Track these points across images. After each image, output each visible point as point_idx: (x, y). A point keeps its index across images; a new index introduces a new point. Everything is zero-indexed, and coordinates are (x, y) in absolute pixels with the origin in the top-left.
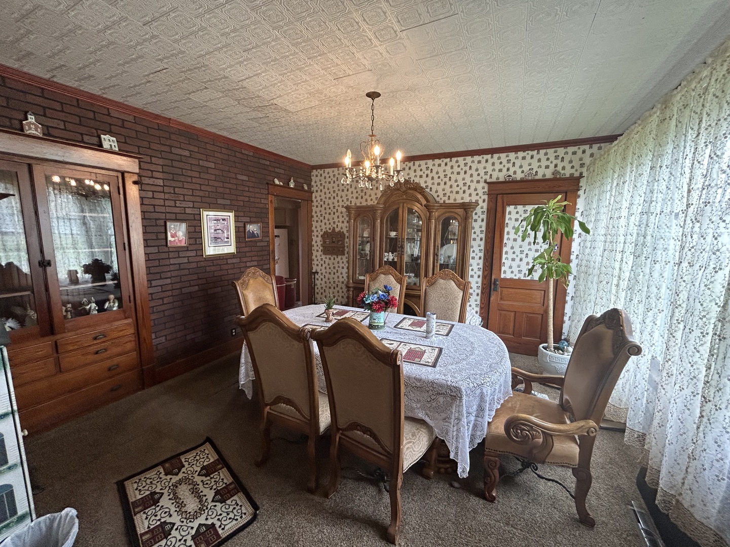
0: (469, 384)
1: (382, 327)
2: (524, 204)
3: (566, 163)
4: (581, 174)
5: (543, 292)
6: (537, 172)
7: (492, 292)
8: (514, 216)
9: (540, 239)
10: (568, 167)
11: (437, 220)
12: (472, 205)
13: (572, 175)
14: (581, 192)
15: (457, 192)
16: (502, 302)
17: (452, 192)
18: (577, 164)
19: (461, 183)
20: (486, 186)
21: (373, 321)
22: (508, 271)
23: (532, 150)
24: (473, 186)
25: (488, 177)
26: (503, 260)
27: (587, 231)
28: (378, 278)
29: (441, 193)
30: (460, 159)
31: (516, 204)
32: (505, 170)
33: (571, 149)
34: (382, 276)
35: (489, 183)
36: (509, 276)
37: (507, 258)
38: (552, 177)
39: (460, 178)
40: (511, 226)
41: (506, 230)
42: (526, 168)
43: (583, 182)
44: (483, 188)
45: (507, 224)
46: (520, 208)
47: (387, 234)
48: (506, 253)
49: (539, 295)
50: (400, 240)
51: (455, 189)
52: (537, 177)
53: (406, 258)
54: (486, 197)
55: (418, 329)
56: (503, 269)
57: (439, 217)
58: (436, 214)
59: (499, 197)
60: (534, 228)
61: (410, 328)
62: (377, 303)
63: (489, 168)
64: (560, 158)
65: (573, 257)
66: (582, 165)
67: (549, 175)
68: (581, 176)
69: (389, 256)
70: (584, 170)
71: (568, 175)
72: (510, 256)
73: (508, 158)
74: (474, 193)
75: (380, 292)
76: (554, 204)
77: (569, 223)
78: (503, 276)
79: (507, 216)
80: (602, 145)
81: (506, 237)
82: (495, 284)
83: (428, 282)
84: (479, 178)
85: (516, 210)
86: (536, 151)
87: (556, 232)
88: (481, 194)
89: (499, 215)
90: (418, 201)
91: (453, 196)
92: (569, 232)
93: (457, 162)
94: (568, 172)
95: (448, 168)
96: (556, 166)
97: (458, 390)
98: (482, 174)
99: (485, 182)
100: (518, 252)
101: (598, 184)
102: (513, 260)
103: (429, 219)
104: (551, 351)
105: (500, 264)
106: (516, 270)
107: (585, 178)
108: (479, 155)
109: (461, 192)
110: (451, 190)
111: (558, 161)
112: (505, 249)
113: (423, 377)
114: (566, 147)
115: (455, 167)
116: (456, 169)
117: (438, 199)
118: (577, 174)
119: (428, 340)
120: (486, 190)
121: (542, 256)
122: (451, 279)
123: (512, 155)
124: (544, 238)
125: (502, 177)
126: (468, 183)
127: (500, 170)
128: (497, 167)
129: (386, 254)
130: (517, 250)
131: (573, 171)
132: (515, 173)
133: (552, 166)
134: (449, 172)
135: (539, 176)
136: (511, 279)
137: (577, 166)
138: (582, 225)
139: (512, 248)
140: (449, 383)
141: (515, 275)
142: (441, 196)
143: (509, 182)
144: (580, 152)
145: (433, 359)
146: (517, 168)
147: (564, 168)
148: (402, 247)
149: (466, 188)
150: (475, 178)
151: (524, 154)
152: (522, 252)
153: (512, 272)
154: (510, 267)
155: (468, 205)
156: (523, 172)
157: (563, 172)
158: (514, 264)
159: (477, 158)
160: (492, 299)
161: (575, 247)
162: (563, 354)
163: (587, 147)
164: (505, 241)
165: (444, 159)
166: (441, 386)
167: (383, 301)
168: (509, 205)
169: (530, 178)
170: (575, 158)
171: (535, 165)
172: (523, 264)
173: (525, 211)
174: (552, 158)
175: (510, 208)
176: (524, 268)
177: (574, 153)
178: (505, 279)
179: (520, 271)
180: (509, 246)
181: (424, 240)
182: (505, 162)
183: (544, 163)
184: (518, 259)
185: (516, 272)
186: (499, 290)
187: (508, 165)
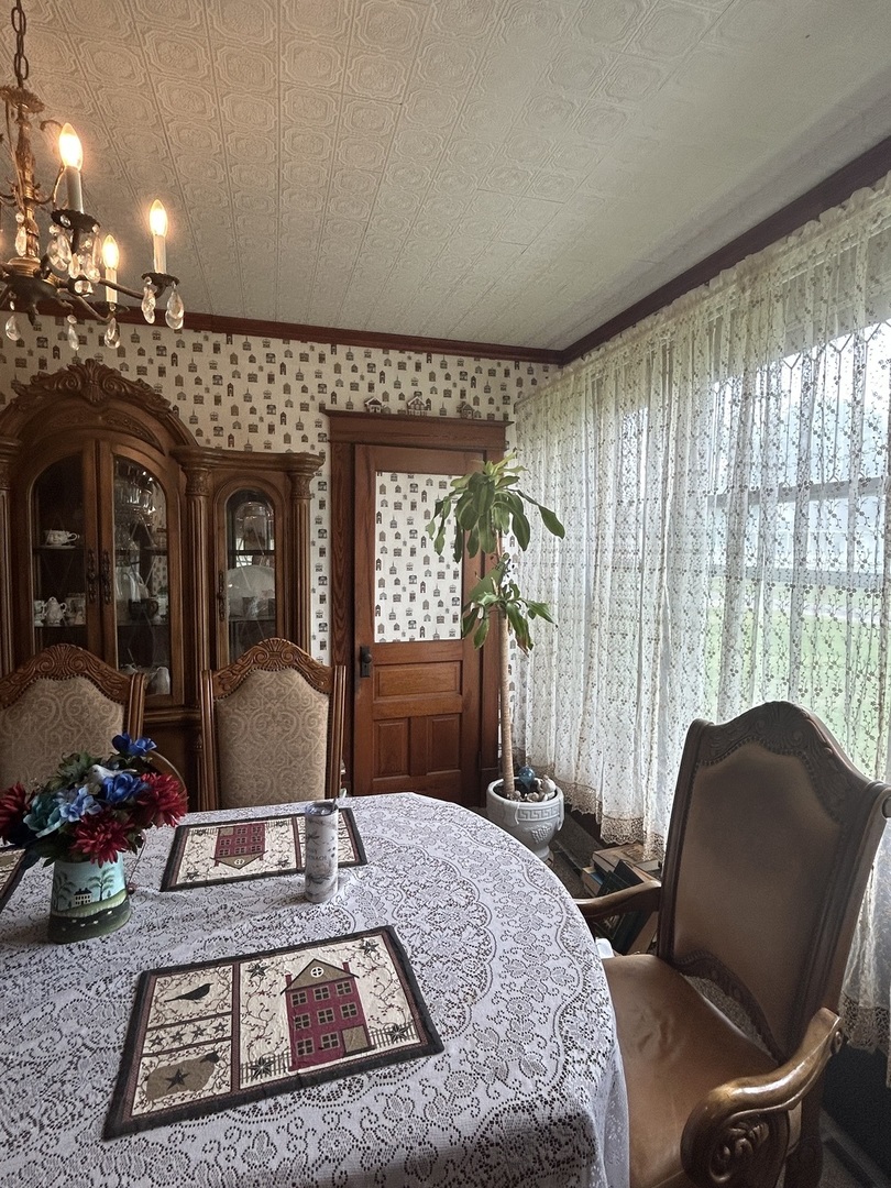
0: (588, 1074)
1: (120, 911)
2: (410, 472)
3: (479, 391)
4: (506, 416)
5: (458, 665)
6: (428, 401)
7: (358, 681)
8: (392, 497)
10: (484, 399)
11: (212, 498)
12: (305, 462)
13: (491, 416)
14: (508, 454)
15: (253, 428)
16: (381, 701)
17: (237, 425)
18: (497, 394)
19: (260, 404)
20: (324, 420)
21: (75, 901)
22: (389, 626)
23: (417, 352)
24: (294, 414)
25: (327, 399)
26: (377, 602)
27: (557, 529)
28: (29, 695)
29: (207, 427)
30: (256, 342)
31: (394, 470)
32: (363, 386)
33: (486, 364)
34: (49, 683)
35: (329, 414)
36: (389, 636)
37: (383, 596)
38: (457, 415)
39: (257, 390)
40: (386, 520)
41: (378, 528)
42: (408, 391)
43: (511, 434)
44: (318, 425)
45: (379, 514)
46: (402, 479)
47: (44, 538)
48: (382, 583)
49: (451, 673)
50: (95, 556)
51: (246, 419)
52: (429, 413)
53: (116, 617)
54: (325, 447)
55: (255, 867)
56: (377, 621)
57: (217, 488)
58: (206, 480)
59: (359, 449)
61: (224, 871)
62: (91, 823)
63: (330, 379)
64: (469, 378)
66: (506, 399)
67: (452, 413)
68: (506, 422)
69: (51, 611)
70: (510, 409)
71: (484, 417)
72: (391, 590)
73: (369, 361)
74: (296, 436)
75: (102, 772)
78: (377, 638)
79: (379, 498)
80: (534, 365)
81: (378, 544)
82: (363, 658)
83: (220, 683)
84: (306, 398)
85: (395, 484)
86: (425, 354)
88: (313, 439)
89: (360, 493)
90: (149, 439)
91: (242, 436)
93: (247, 347)
94: (484, 409)
95: (222, 359)
96: (463, 394)
98: (313, 389)
99: (322, 408)
100: (405, 581)
102: (397, 598)
103: (190, 494)
104: (515, 798)
105: (372, 611)
106: (402, 621)
107: (513, 426)
108: (304, 341)
109: (263, 428)
110: (234, 419)
111: (467, 386)
112: (378, 575)
113: (439, 1139)
114: (477, 358)
115: (243, 361)
116: (246, 367)
117: (201, 441)
118: (499, 417)
119: (323, 907)
120: (324, 429)
122: (290, 665)
123: (377, 355)
125: (358, 401)
126: (280, 409)
127: (354, 387)
128: (348, 377)
129: (38, 605)
130: (404, 575)
131: (492, 409)
132: (386, 396)
133: (456, 393)
134: (225, 370)
135: (435, 412)
136: (396, 643)
137: (498, 402)
138: (549, 518)
139: (393, 571)
140: (542, 1113)
141: (404, 634)
142: (208, 433)
143: (375, 416)
144: (500, 373)
145: (400, 999)
146: (388, 386)
147: (476, 401)
148: (104, 580)
149: (276, 419)
150: (297, 397)
151: (403, 357)
152: (412, 579)
153: (396, 627)
154: (392, 616)
155: (300, 462)
156: (401, 397)
157: (475, 408)
158: (400, 608)
159: (297, 347)
160: (358, 697)
162: (540, 800)
163: (509, 364)
164: (378, 556)
165: (209, 333)
166: (516, 1141)
167: (122, 806)
168: (380, 471)
169: (417, 413)
170: (494, 383)
171: (425, 386)
172: (417, 606)
173: (414, 487)
174: (455, 377)
175: (382, 479)
176: (418, 614)
177: (492, 373)
178: (384, 645)
179: (412, 624)
180: (386, 566)
181: (177, 554)
182: (363, 369)
183: (441, 384)
184: (405, 597)
185: (404, 626)
186: (373, 672)
187: (370, 377)
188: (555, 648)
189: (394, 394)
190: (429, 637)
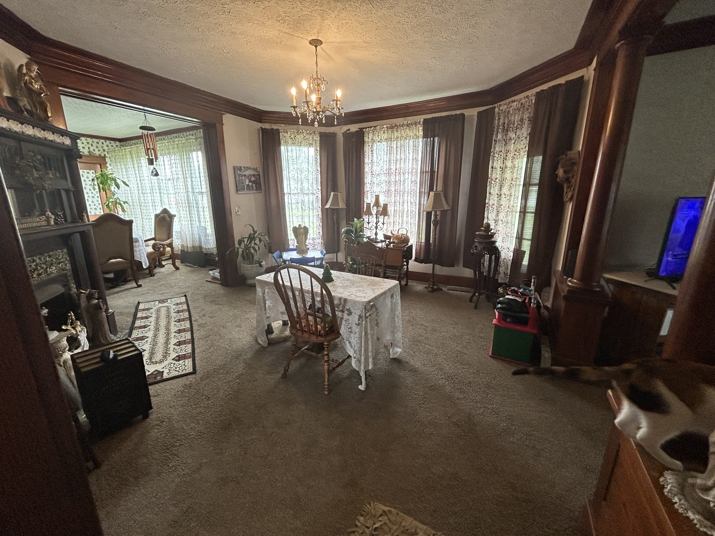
3: (94, 148)
4: (105, 155)
10: (97, 150)
13: (100, 155)
14: (108, 165)
18: (100, 149)
27: (127, 185)
33: (95, 140)
43: (107, 160)
64: (90, 144)
66: (104, 150)
67: (86, 153)
68: (105, 157)
70: (106, 153)
71: (98, 155)
80: (111, 142)
94: (97, 153)
96: (89, 148)
107: (108, 158)
111: (90, 146)
114: (92, 138)
118: (103, 155)
131: (100, 153)
137: (101, 151)
138: (124, 182)
144: (101, 143)
147: (94, 150)
157: (94, 152)
163: (103, 141)
170: (100, 146)
177: (98, 143)
188: (133, 213)
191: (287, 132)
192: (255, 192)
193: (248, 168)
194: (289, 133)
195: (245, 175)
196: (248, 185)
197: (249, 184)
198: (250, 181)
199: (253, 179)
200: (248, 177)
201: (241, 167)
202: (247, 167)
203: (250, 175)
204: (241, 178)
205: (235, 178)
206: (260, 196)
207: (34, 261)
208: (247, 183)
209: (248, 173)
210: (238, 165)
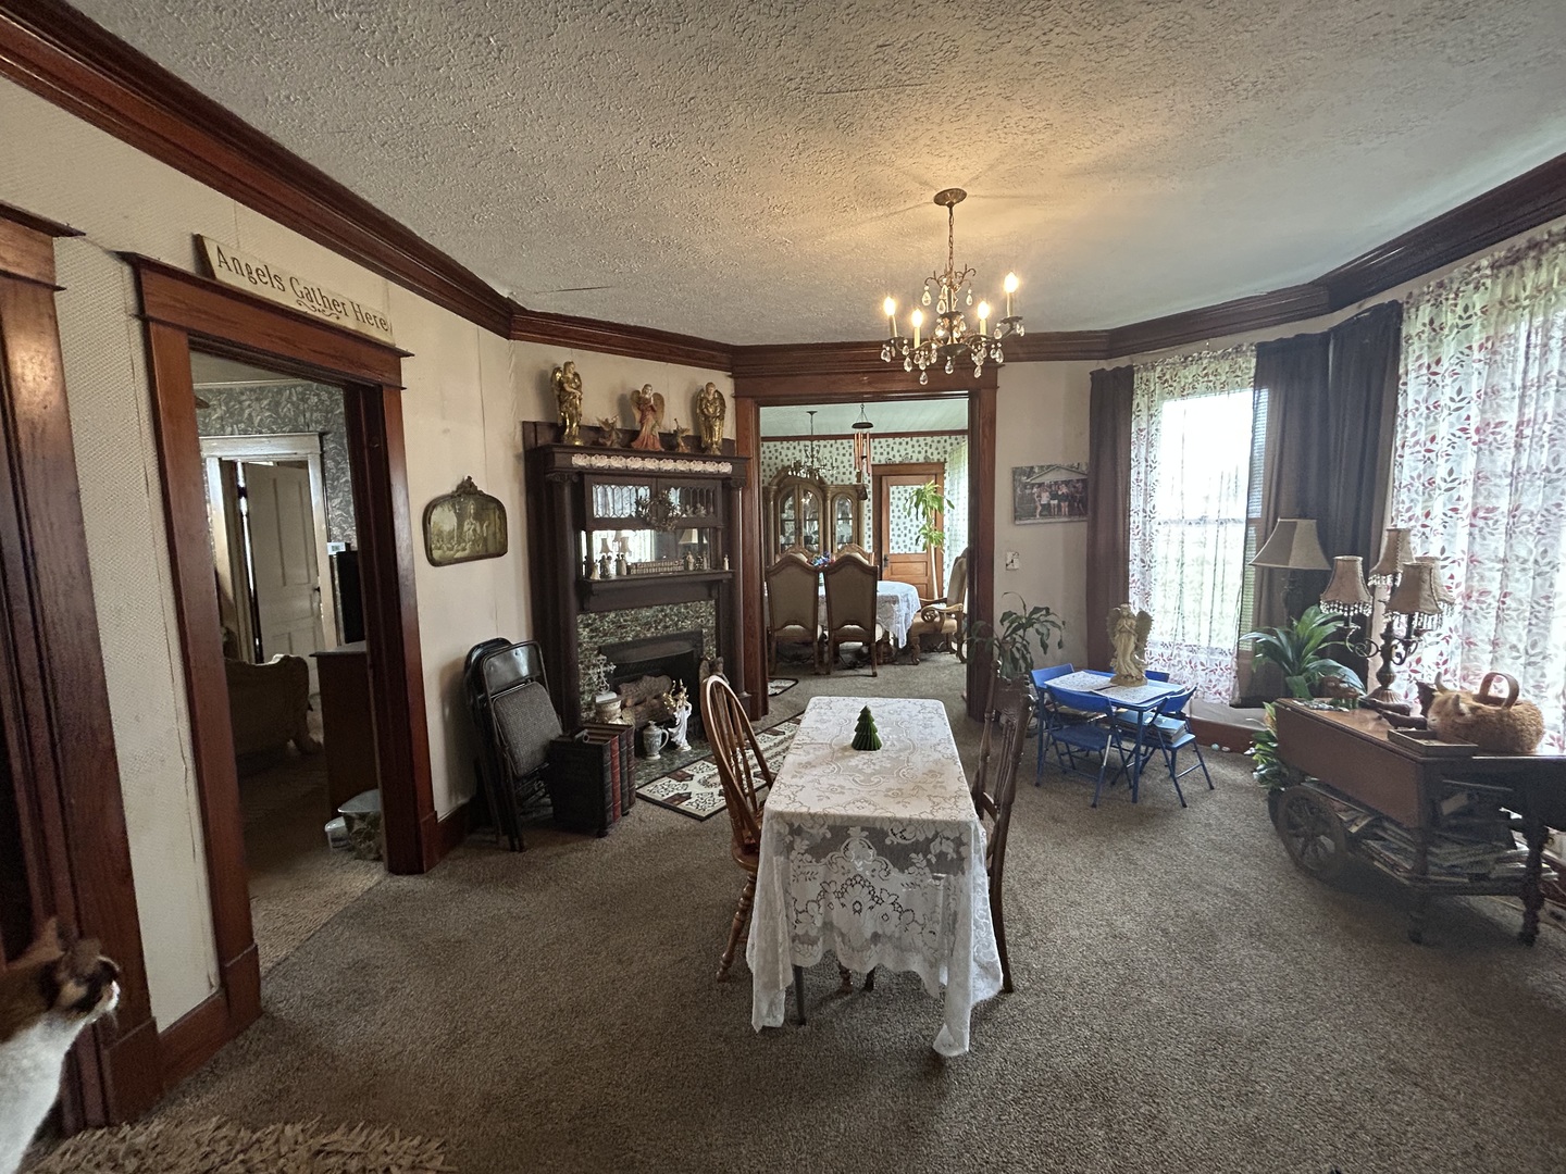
2: (904, 485)
3: (933, 450)
4: (945, 459)
5: (925, 563)
6: (911, 456)
7: (883, 568)
8: (897, 495)
9: (920, 516)
10: (935, 453)
11: (832, 500)
13: (938, 460)
14: (946, 475)
15: (844, 473)
16: (893, 577)
17: (838, 473)
18: (941, 451)
19: (847, 464)
20: (870, 468)
22: (896, 547)
23: (906, 438)
25: (871, 460)
26: (891, 537)
27: (952, 507)
29: (829, 475)
30: (845, 441)
31: (897, 485)
32: (885, 453)
33: (936, 438)
36: (896, 551)
37: (893, 535)
38: (924, 461)
39: (846, 459)
40: (895, 505)
41: (891, 508)
42: (903, 453)
43: (947, 466)
44: (868, 470)
45: (892, 502)
46: (902, 488)
48: (893, 529)
49: (920, 567)
51: (841, 470)
52: (912, 461)
54: (871, 481)
56: (891, 545)
57: (833, 496)
58: (829, 495)
59: (884, 478)
60: (917, 506)
63: (872, 452)
64: (929, 445)
65: (946, 530)
66: (945, 452)
67: (922, 460)
68: (945, 462)
70: (947, 456)
71: (935, 460)
72: (897, 532)
73: (887, 444)
76: (930, 486)
77: (940, 500)
78: (891, 552)
79: (891, 496)
80: (957, 437)
81: (891, 514)
82: (885, 559)
85: (898, 490)
86: (910, 438)
87: (932, 508)
88: (866, 475)
89: (884, 495)
91: (840, 477)
92: (941, 508)
93: (842, 444)
94: (935, 458)
95: (834, 449)
96: (926, 452)
97: (897, 597)
99: (870, 464)
100: (902, 529)
101: (956, 471)
102: (899, 536)
103: (825, 500)
105: (889, 541)
106: (902, 545)
109: (848, 473)
110: (837, 471)
111: (928, 448)
112: (891, 527)
114: (932, 437)
115: (841, 449)
116: (841, 451)
117: (827, 482)
118: (942, 460)
120: (870, 471)
121: (924, 528)
123: (890, 440)
124: (924, 514)
125: (883, 459)
126: (854, 465)
127: (882, 454)
128: (879, 451)
130: (902, 526)
131: (939, 457)
132: (894, 456)
133: (923, 452)
134: (834, 453)
135: (914, 461)
136: (899, 554)
137: (942, 453)
138: (949, 502)
139: (897, 525)
141: (902, 550)
142: (829, 477)
143: (890, 465)
144: (943, 441)
146: (895, 452)
147: (932, 454)
148: (800, 529)
149: (852, 469)
151: (901, 440)
152: (905, 528)
153: (899, 548)
154: (897, 543)
156: (900, 456)
157: (931, 457)
158: (900, 540)
161: (946, 522)
163: (947, 438)
164: (891, 518)
166: (887, 597)
168: (892, 485)
169: (906, 461)
170: (940, 446)
171: (910, 450)
172: (907, 539)
173: (906, 491)
174: (923, 446)
175: (893, 489)
176: (908, 542)
177: (939, 442)
178: (894, 554)
179: (905, 546)
180: (895, 523)
181: (821, 521)
182: (885, 447)
183: (917, 449)
184: (903, 535)
185: (902, 547)
186: (890, 565)
187: (888, 450)
189: (897, 455)
190: (913, 552)
191: (1154, 368)
192: (1066, 520)
193: (1050, 468)
194: (1159, 369)
195: (1040, 485)
196: (1047, 507)
197: (1049, 504)
198: (1054, 497)
199: (1064, 490)
200: (1050, 487)
201: (1032, 468)
202: (1049, 466)
203: (1056, 483)
204: (1028, 491)
205: (1015, 491)
206: (1080, 529)
207: (662, 610)
208: (1045, 500)
209: (1048, 479)
210: (1024, 464)
